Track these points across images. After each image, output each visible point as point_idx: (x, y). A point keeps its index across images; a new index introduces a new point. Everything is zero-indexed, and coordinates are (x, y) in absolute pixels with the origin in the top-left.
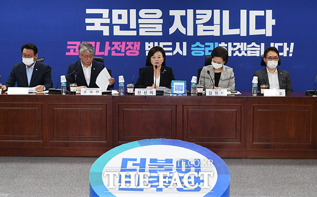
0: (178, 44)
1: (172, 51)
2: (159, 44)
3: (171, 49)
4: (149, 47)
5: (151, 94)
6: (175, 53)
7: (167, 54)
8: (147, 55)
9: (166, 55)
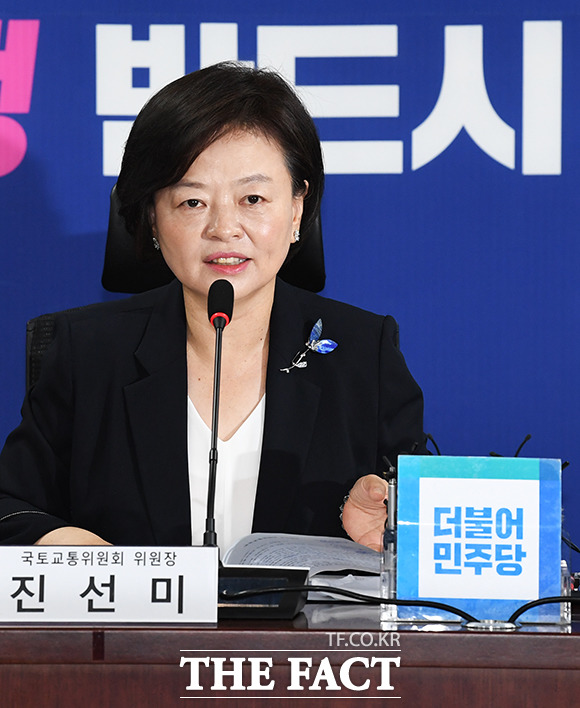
0: (463, 46)
1: (398, 129)
2: (247, 47)
3: (383, 101)
4: (141, 77)
5: (166, 614)
6: (430, 141)
7: (339, 158)
8: (112, 164)
9: (329, 168)
